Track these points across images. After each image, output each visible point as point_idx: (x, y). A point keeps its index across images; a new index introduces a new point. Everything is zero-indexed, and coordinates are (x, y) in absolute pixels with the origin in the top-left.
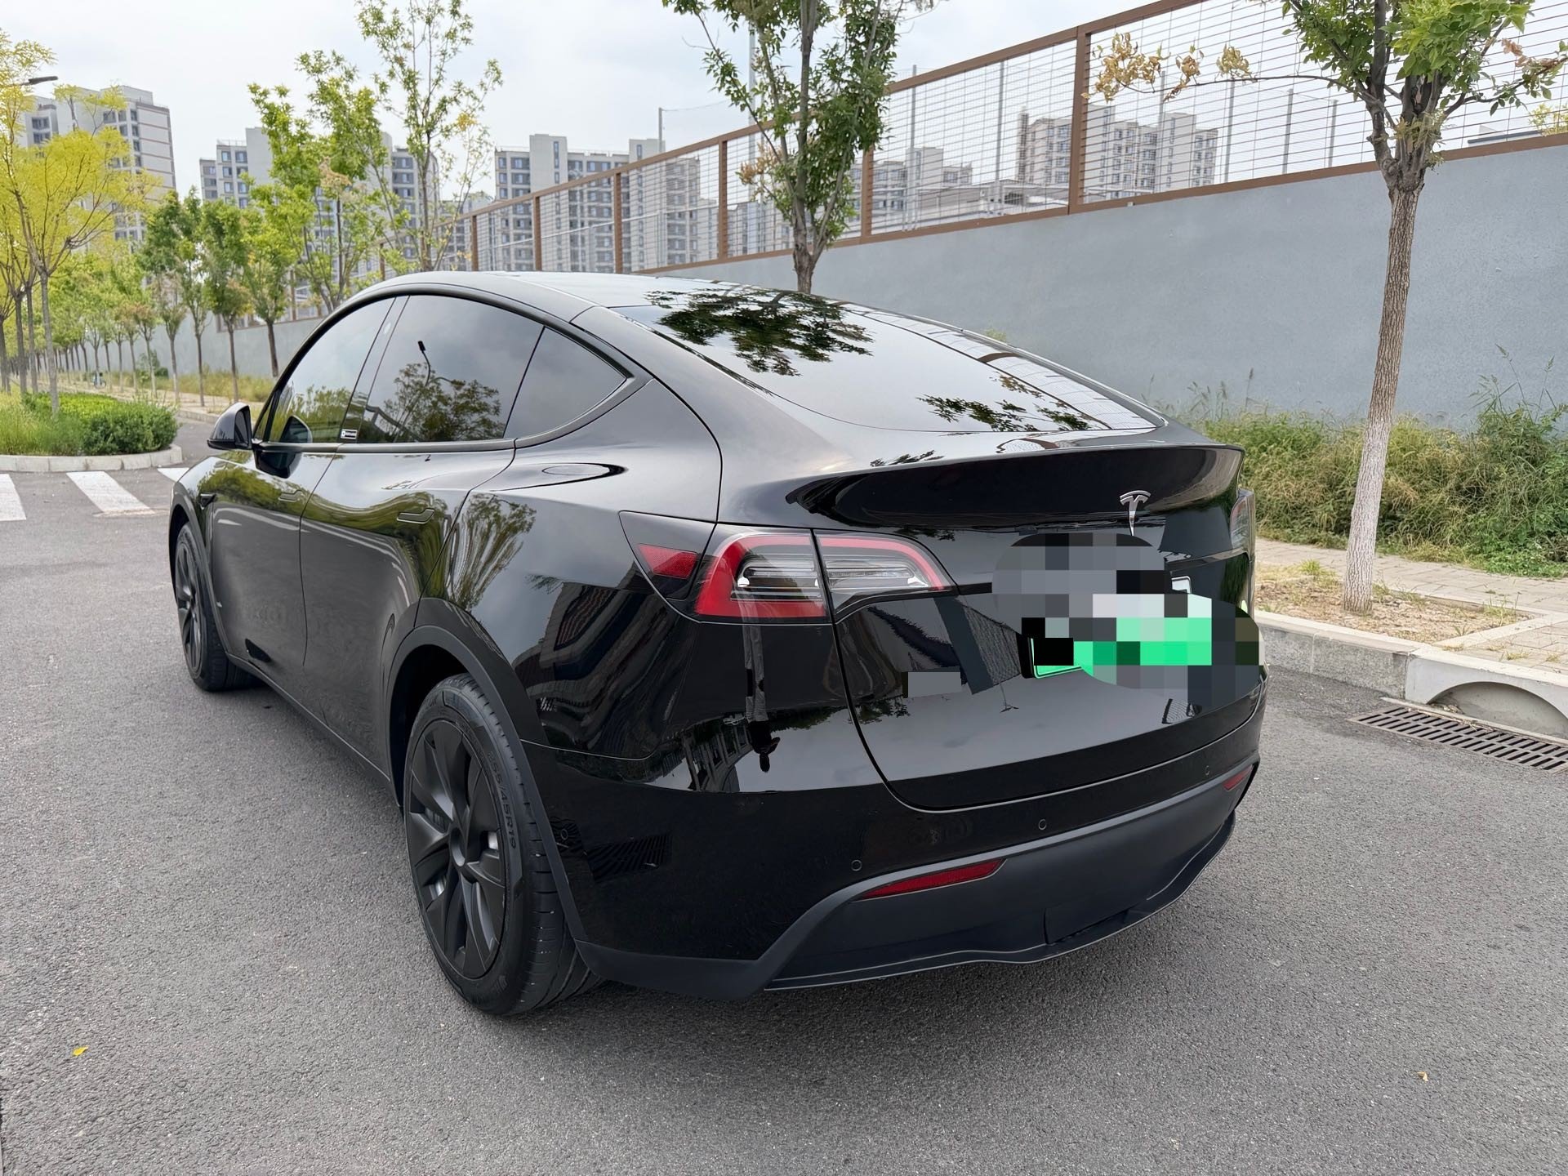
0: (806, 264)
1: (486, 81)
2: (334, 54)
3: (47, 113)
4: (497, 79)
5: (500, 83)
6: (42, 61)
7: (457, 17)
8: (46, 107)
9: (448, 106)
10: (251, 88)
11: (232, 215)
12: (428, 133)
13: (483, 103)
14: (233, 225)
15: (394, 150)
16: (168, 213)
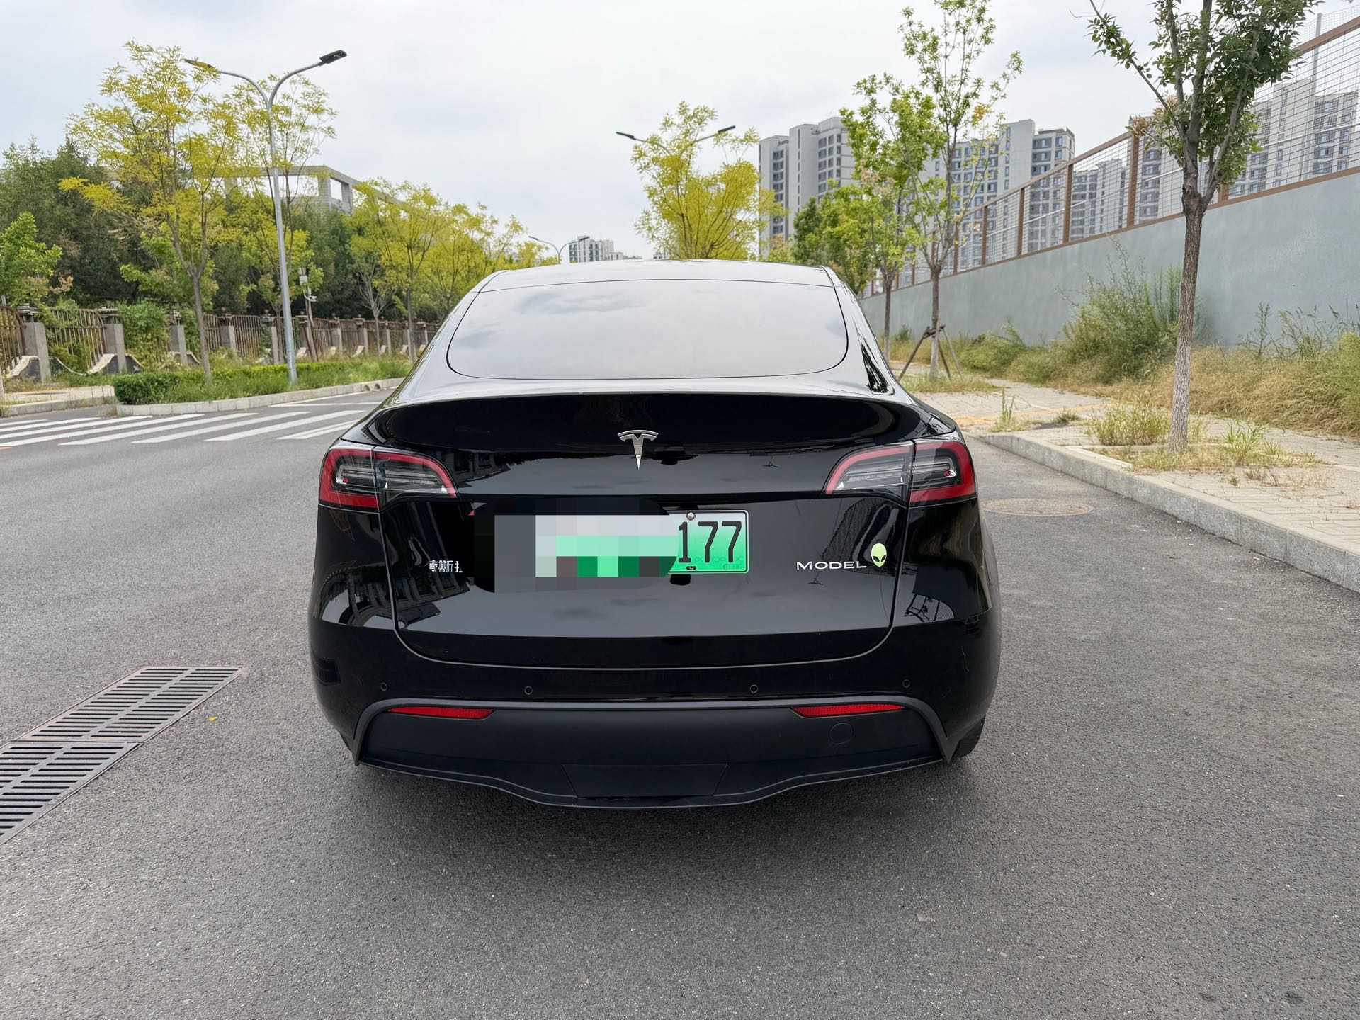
0: (1194, 206)
1: (1009, 72)
2: (885, 75)
3: (783, 147)
4: (1017, 69)
5: (1020, 72)
6: (708, 119)
7: (981, 23)
8: (783, 142)
9: (971, 100)
10: (841, 112)
11: (834, 212)
12: (955, 125)
13: (1005, 91)
14: (834, 220)
15: (1037, 133)
16: (809, 215)
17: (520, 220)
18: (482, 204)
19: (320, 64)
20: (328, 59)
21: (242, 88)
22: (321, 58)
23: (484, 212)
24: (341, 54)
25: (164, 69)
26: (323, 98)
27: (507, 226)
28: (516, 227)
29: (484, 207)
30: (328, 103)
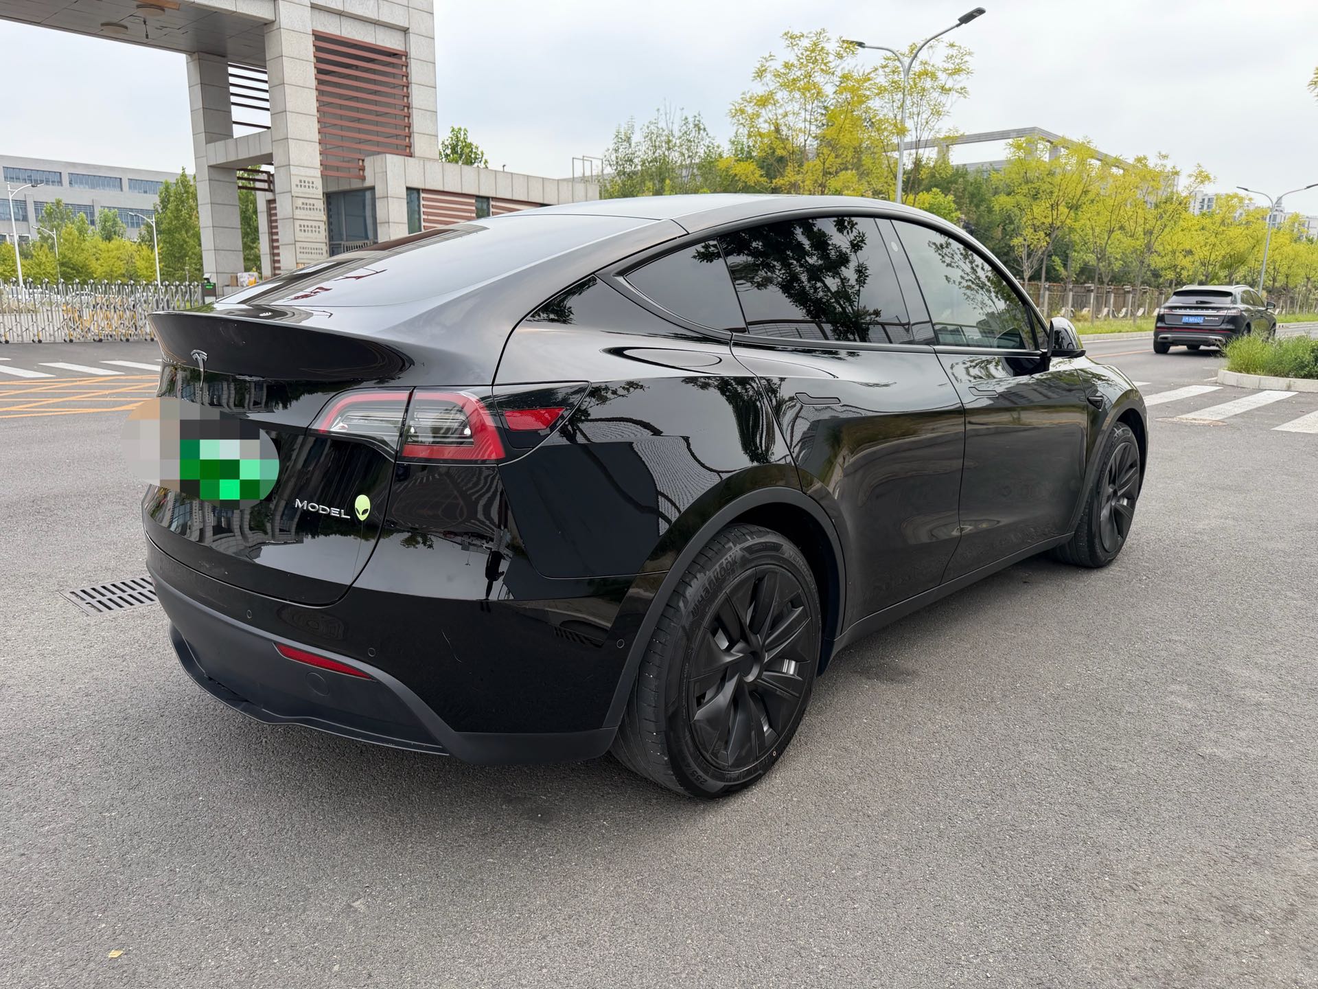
17: (1208, 169)
18: (1163, 153)
19: (958, 26)
20: (966, 19)
21: (889, 59)
22: (960, 20)
23: (1165, 162)
24: (980, 12)
25: (813, 51)
26: (966, 58)
27: (1190, 176)
28: (1203, 178)
29: (1165, 157)
30: (971, 63)
